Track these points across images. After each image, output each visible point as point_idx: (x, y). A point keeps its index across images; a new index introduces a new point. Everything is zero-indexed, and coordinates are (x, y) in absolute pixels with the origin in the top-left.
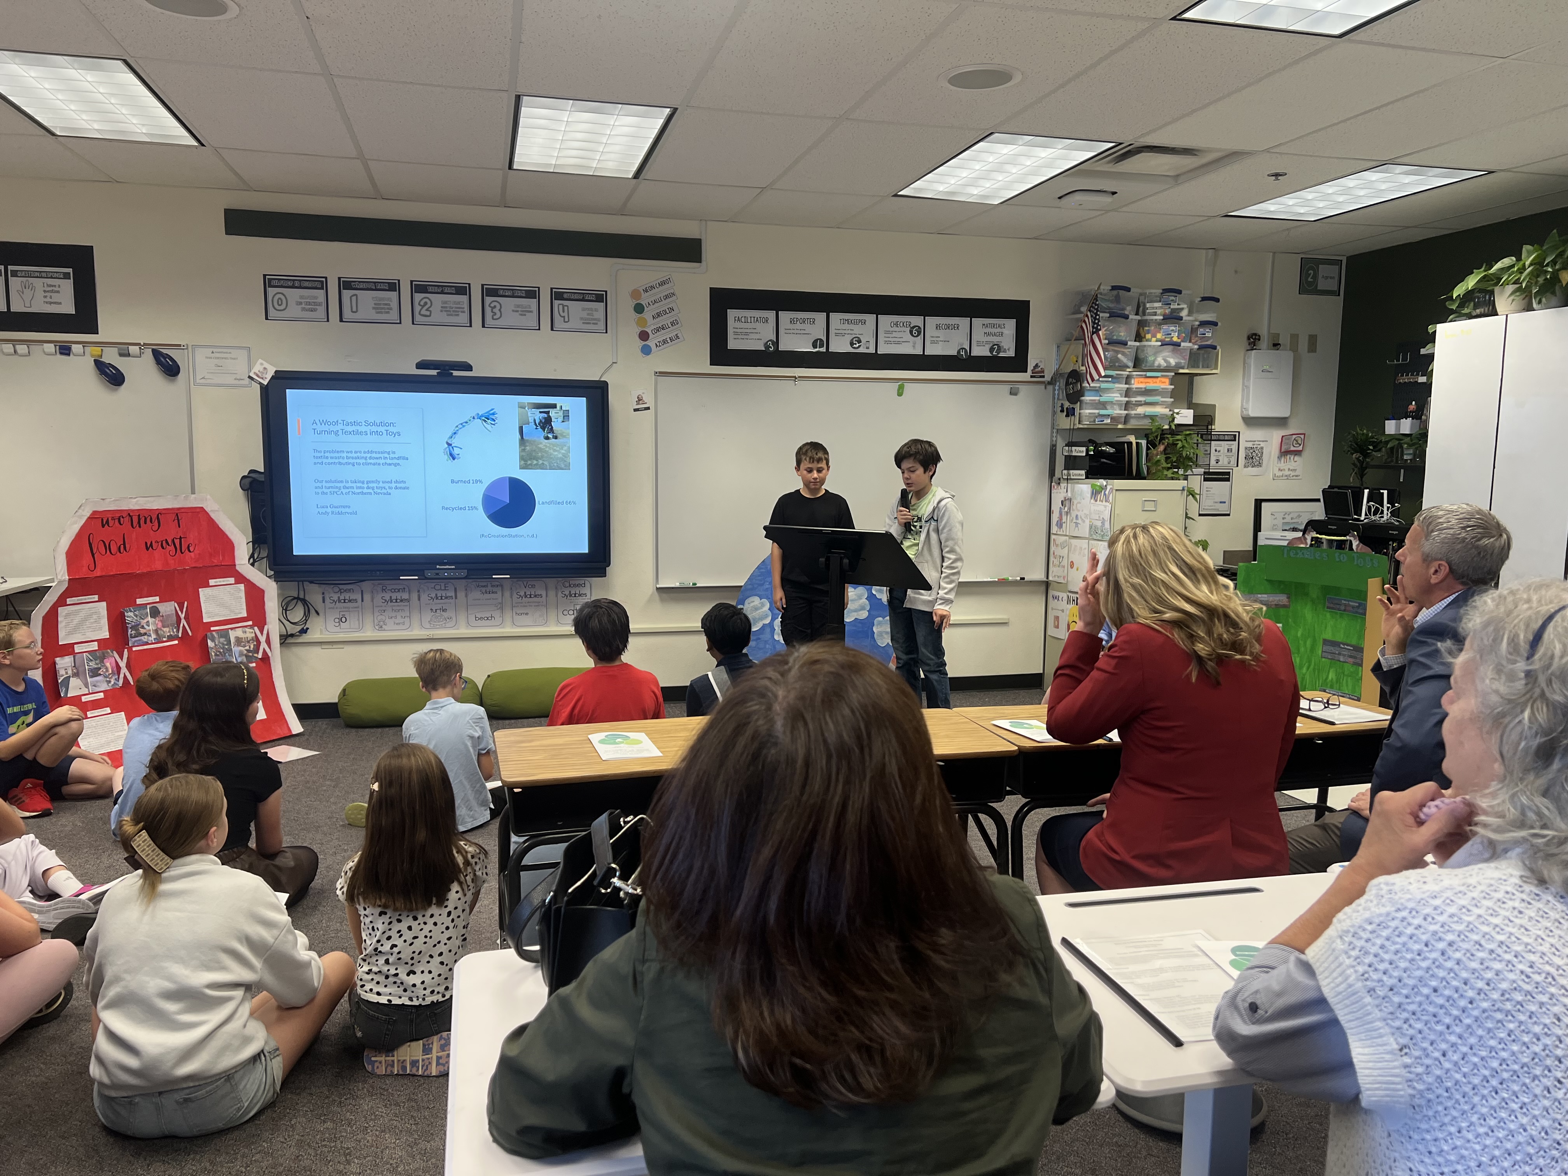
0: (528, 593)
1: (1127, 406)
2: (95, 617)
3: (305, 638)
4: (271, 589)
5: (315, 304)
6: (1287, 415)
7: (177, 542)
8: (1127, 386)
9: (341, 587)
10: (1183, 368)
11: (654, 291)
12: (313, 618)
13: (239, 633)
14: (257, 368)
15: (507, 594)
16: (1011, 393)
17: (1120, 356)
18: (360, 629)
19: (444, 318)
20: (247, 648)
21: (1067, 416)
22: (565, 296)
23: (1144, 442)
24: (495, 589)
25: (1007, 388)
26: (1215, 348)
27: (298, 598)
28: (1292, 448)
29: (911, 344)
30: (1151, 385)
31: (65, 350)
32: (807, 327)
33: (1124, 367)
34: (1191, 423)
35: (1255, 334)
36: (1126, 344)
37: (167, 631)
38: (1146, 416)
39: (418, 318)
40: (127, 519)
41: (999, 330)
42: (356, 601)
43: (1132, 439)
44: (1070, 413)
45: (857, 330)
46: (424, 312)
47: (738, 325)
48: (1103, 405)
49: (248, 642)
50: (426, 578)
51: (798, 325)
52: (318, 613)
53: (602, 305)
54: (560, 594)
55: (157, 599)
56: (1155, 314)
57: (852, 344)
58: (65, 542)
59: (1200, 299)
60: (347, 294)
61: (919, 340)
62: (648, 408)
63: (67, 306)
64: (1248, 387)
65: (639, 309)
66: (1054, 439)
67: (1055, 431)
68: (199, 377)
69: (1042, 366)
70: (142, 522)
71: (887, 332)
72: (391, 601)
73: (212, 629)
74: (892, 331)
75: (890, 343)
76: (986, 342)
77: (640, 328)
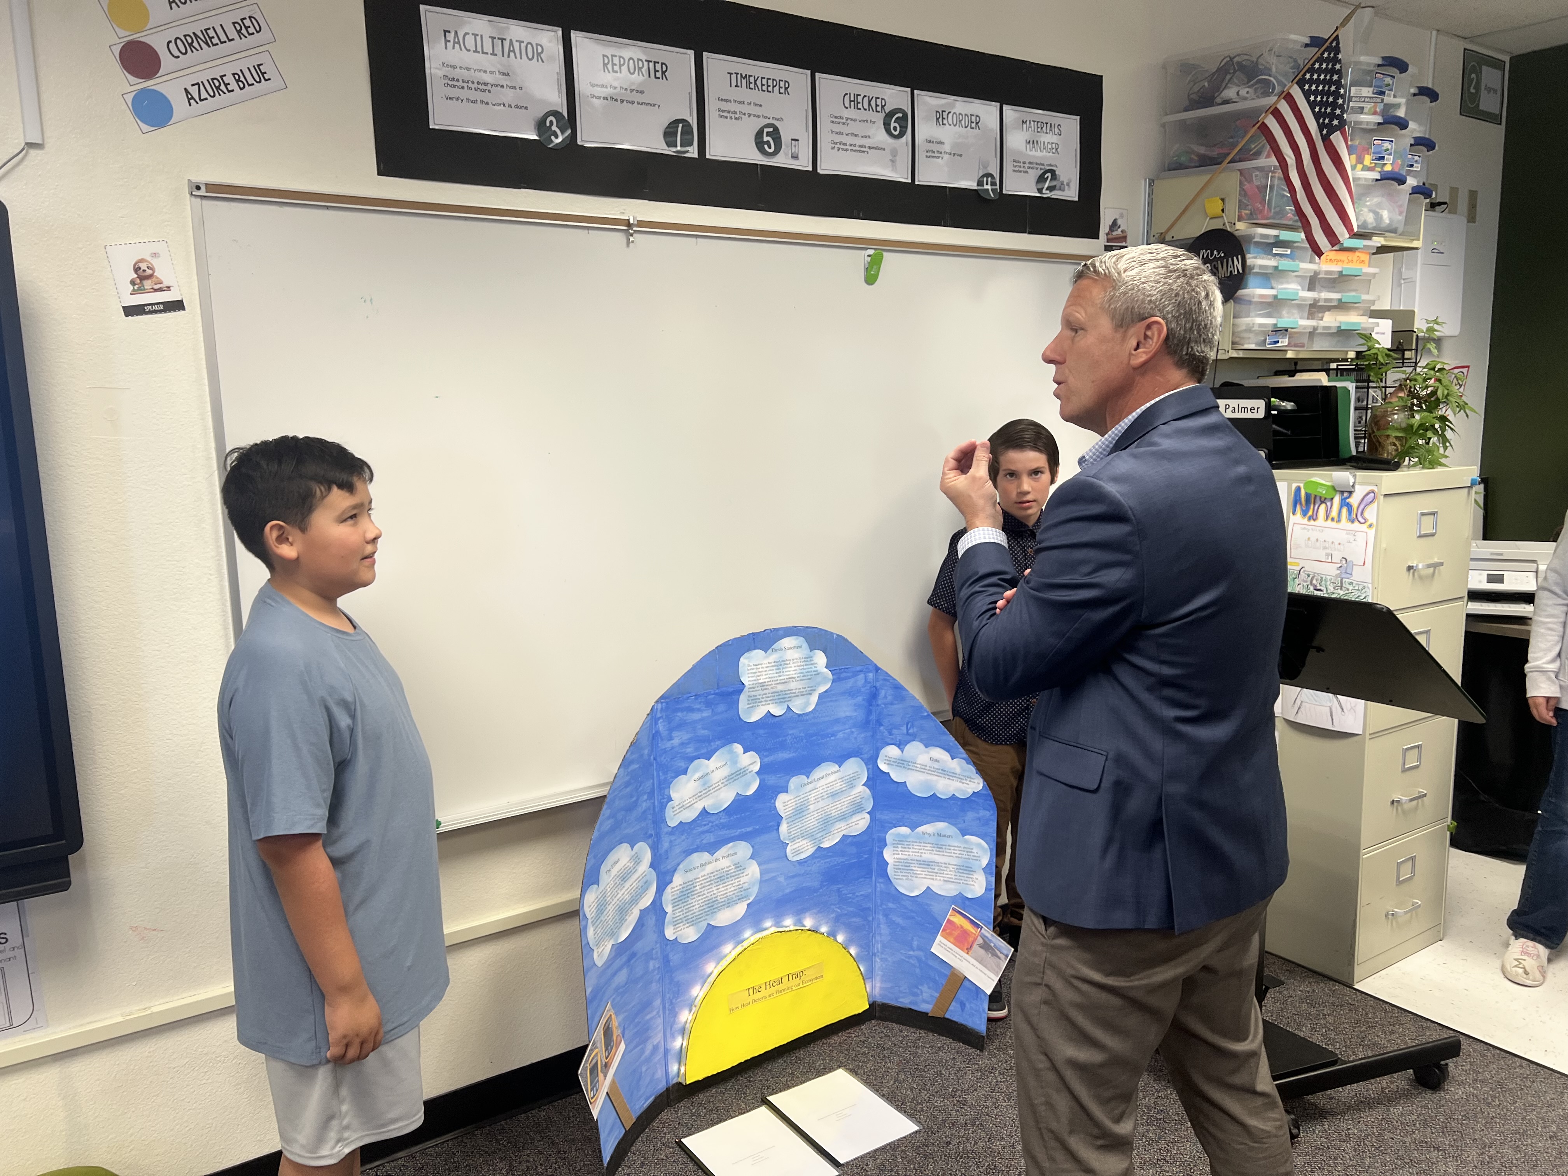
1: (1312, 309)
23: (1352, 388)
29: (888, 155)
30: (1346, 265)
32: (647, 84)
34: (1390, 345)
38: (1340, 331)
41: (1051, 138)
43: (1323, 379)
45: (769, 106)
47: (457, 57)
48: (1275, 305)
51: (625, 78)
56: (1361, 111)
57: (760, 143)
59: (1415, 90)
61: (904, 148)
62: (177, 306)
64: (1411, 281)
71: (835, 119)
74: (847, 119)
75: (843, 149)
76: (1030, 163)
77: (122, 33)
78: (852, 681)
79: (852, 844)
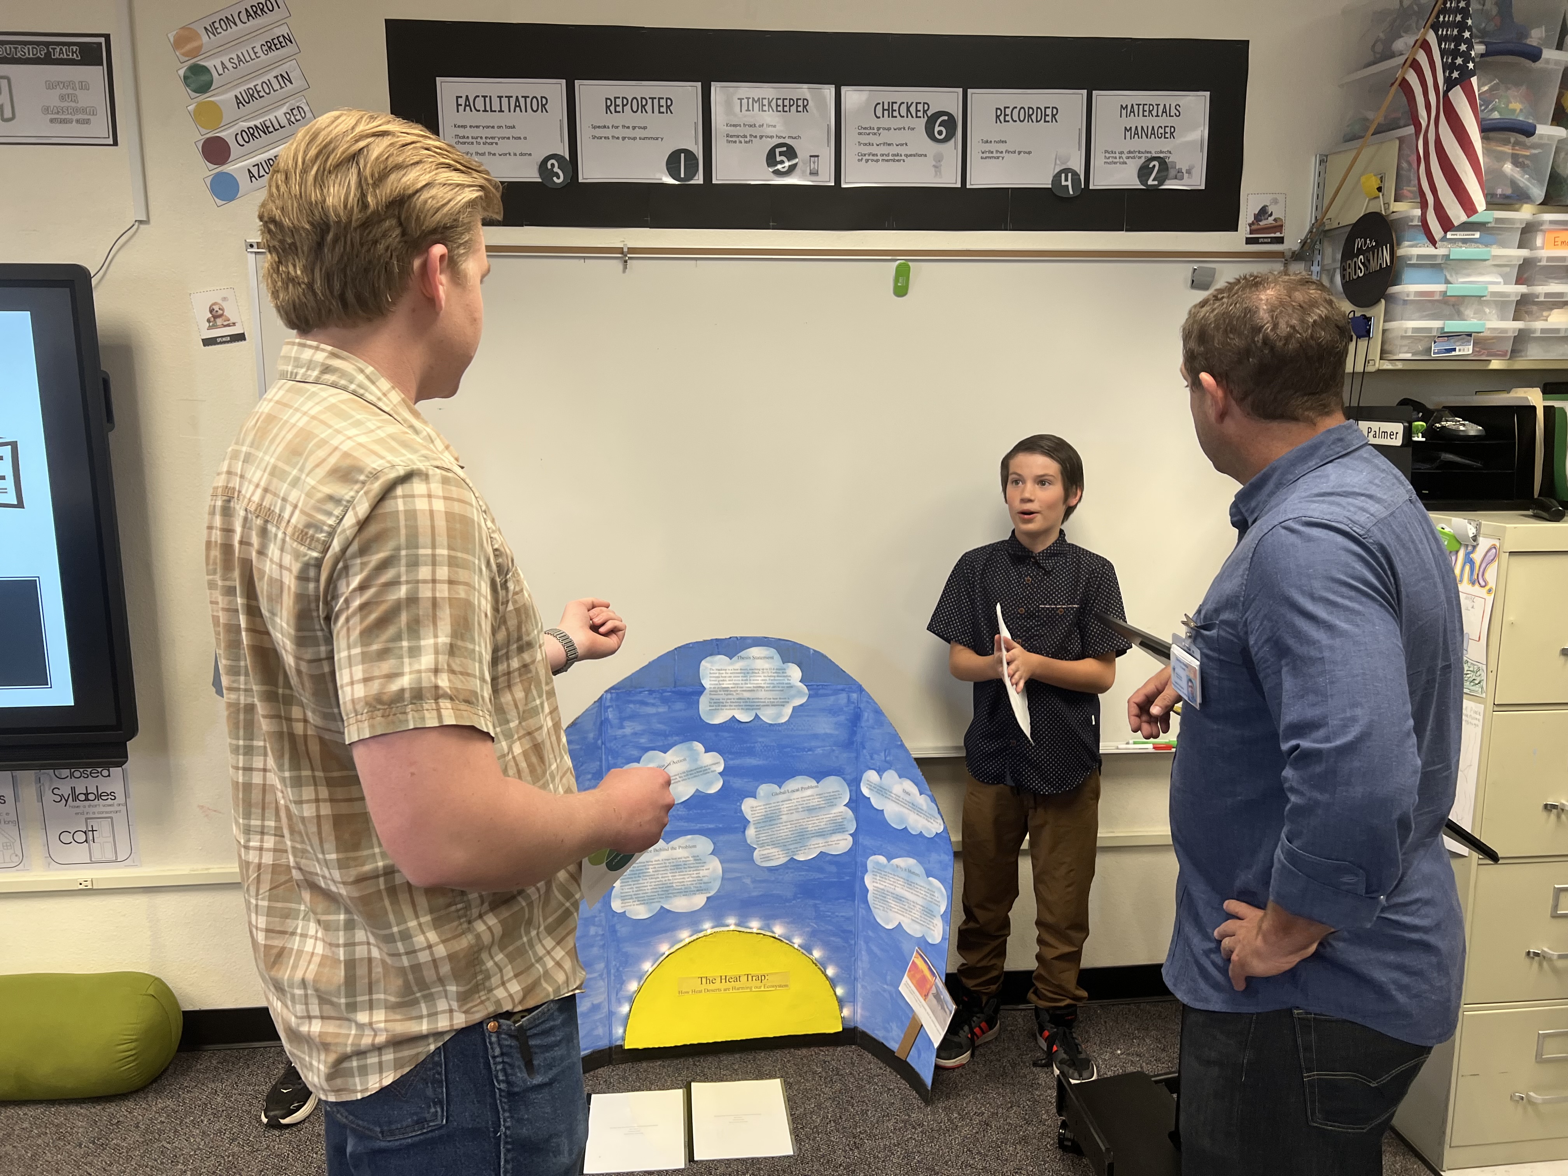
1: (1522, 309)
8: (1525, 253)
11: (236, 33)
17: (1509, 168)
22: (1, 52)
25: (1183, 271)
29: (930, 161)
32: (651, 120)
33: (1517, 200)
36: (1528, 134)
41: (1164, 121)
43: (1532, 396)
45: (784, 125)
47: (468, 117)
48: (1456, 306)
51: (628, 117)
53: (100, 71)
54: (49, 796)
57: (771, 163)
61: (951, 151)
62: (241, 337)
65: (199, 80)
69: (1277, 211)
71: (865, 129)
74: (879, 129)
75: (872, 160)
76: (1129, 152)
77: (203, 131)
78: (832, 698)
79: (831, 863)
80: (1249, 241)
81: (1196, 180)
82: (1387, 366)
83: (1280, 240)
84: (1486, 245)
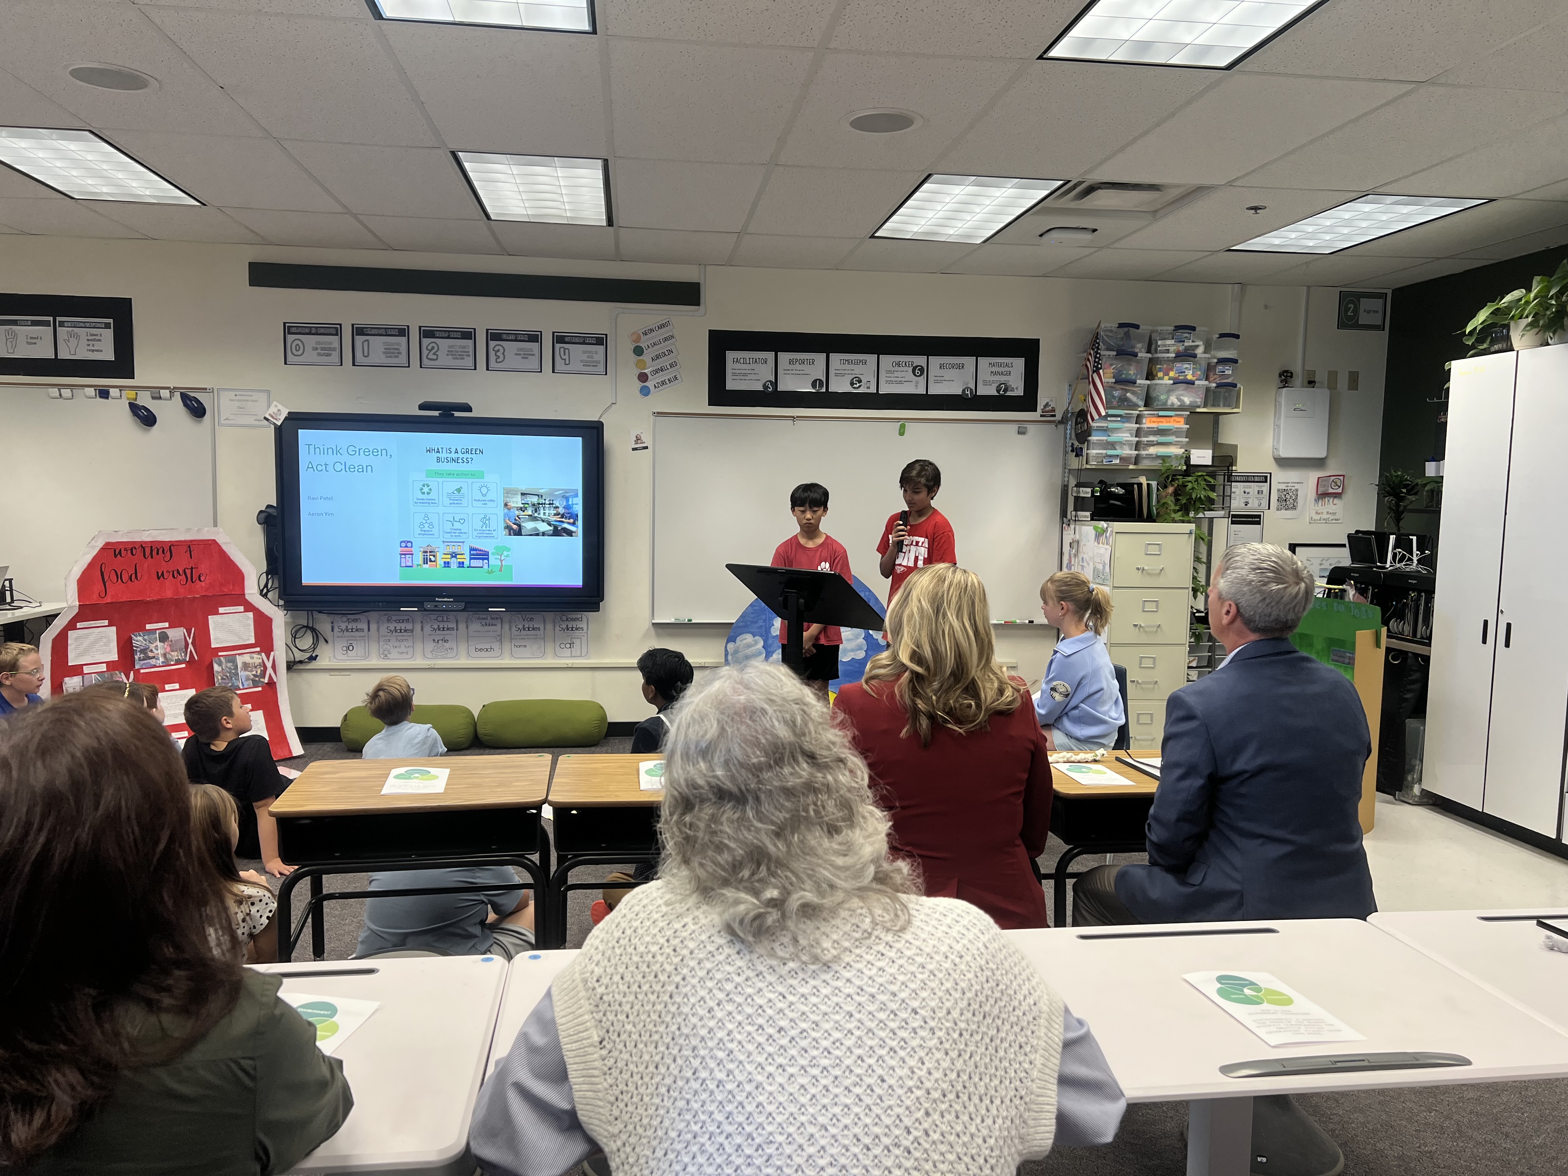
0: (526, 626)
1: (1137, 446)
2: (105, 640)
3: (314, 665)
4: (279, 619)
5: (330, 349)
6: (1322, 454)
7: (188, 572)
8: (1138, 426)
9: (349, 616)
10: (1199, 407)
11: (653, 334)
12: (322, 646)
13: (247, 658)
14: (273, 410)
15: (506, 627)
16: (1019, 433)
17: (1128, 395)
18: (366, 657)
19: (450, 361)
20: (254, 673)
21: (1077, 455)
22: (567, 339)
23: (1154, 484)
24: (494, 622)
25: (1014, 427)
26: (1235, 386)
27: (307, 627)
28: (1331, 491)
29: (914, 384)
30: (1164, 424)
31: (104, 394)
32: (806, 368)
33: (1135, 406)
34: (1210, 463)
35: (1287, 371)
36: (1135, 383)
37: (175, 655)
38: (1158, 457)
39: (425, 362)
40: (139, 550)
41: (1007, 369)
42: (362, 630)
43: (1143, 480)
44: (1078, 453)
45: (858, 370)
46: (431, 356)
47: (737, 366)
48: (1112, 445)
49: (256, 667)
50: (426, 610)
51: (797, 366)
52: (327, 642)
53: (602, 348)
54: (557, 628)
55: (167, 625)
56: (1168, 351)
57: (852, 384)
58: (77, 571)
59: (1217, 336)
60: (359, 339)
61: (922, 380)
62: (646, 448)
63: (107, 354)
64: (1279, 426)
65: (638, 351)
66: (1066, 479)
67: (1067, 471)
68: (222, 418)
69: (1052, 405)
70: (154, 553)
71: (888, 372)
72: (396, 631)
73: (220, 654)
74: (894, 371)
75: (891, 383)
76: (993, 381)
77: (639, 370)
80: (1041, 416)
81: (1020, 392)
82: (1088, 467)
83: (1054, 416)
84: (1123, 422)
